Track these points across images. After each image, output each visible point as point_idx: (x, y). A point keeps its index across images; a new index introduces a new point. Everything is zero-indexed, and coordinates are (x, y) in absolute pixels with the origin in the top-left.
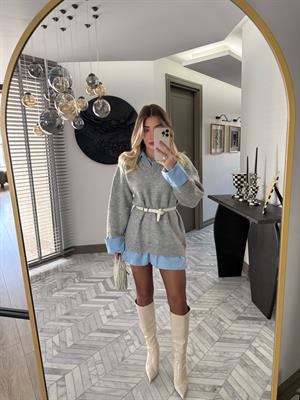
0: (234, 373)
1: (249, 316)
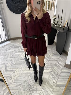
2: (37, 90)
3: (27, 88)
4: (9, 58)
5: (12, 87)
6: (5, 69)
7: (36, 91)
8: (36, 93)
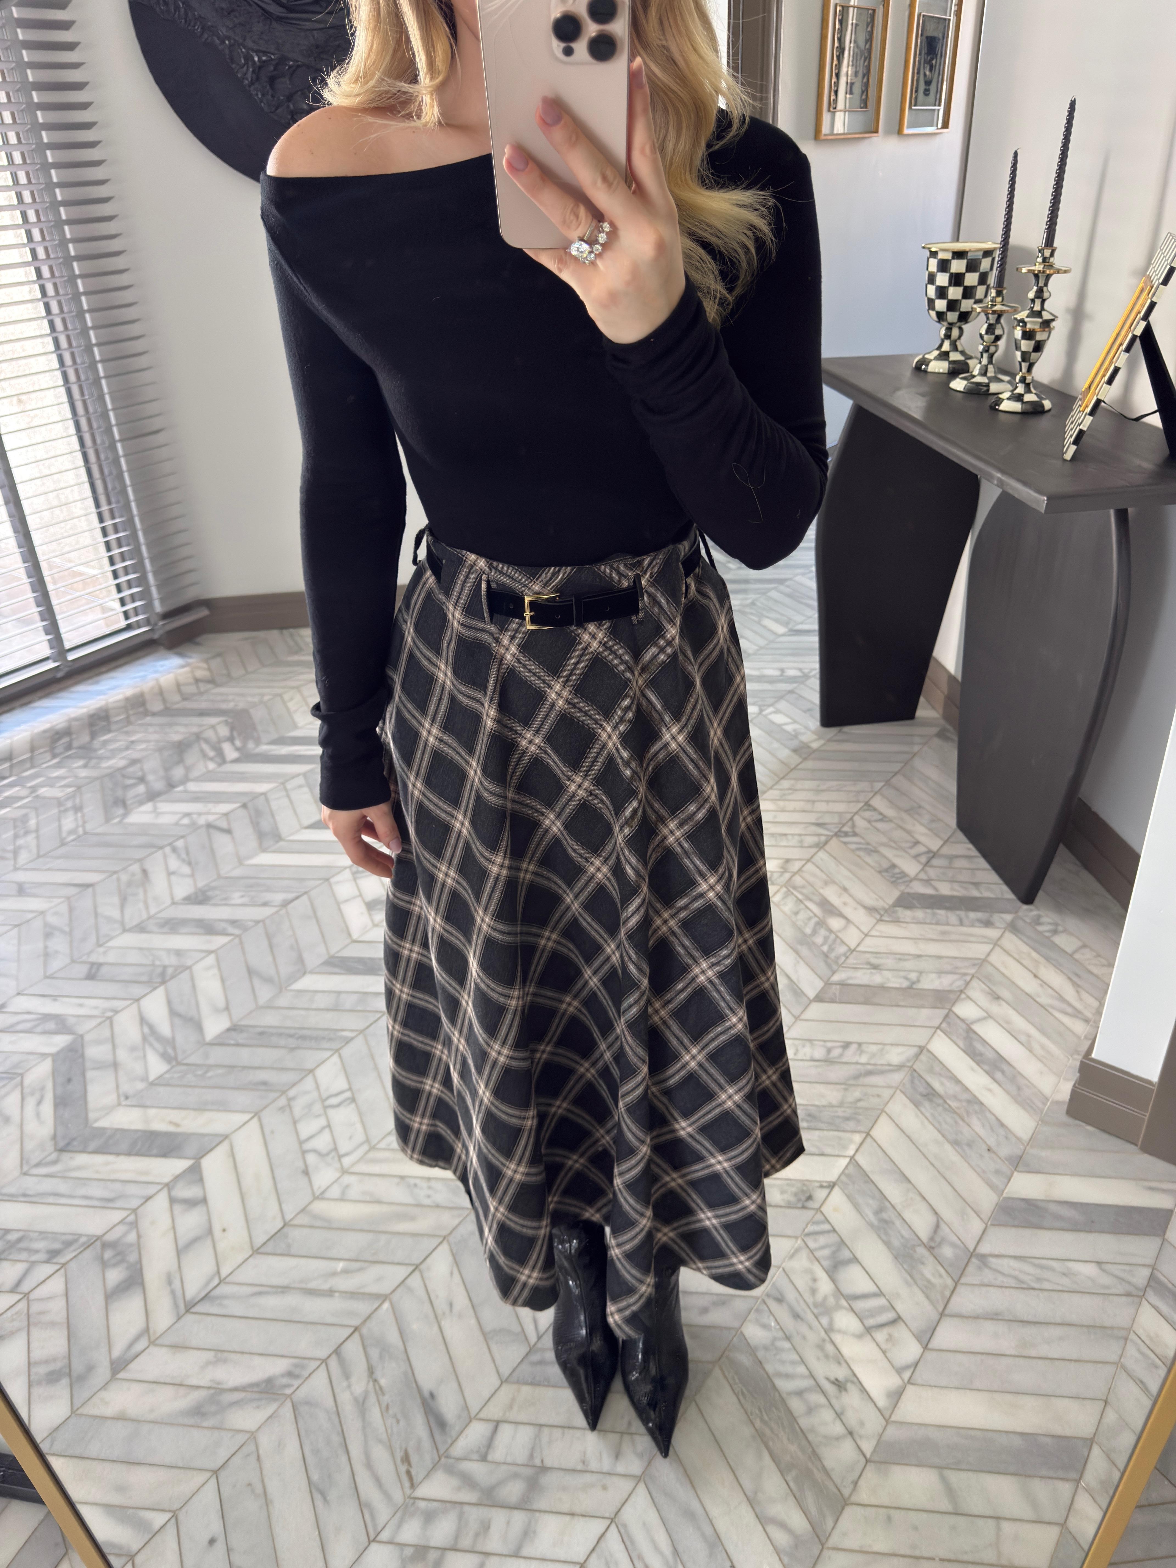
0: (883, 1131)
1: (945, 889)
2: (542, 1503)
3: (380, 1455)
4: (140, 928)
5: (122, 1417)
6: (48, 1108)
7: (519, 1518)
8: (516, 1555)
